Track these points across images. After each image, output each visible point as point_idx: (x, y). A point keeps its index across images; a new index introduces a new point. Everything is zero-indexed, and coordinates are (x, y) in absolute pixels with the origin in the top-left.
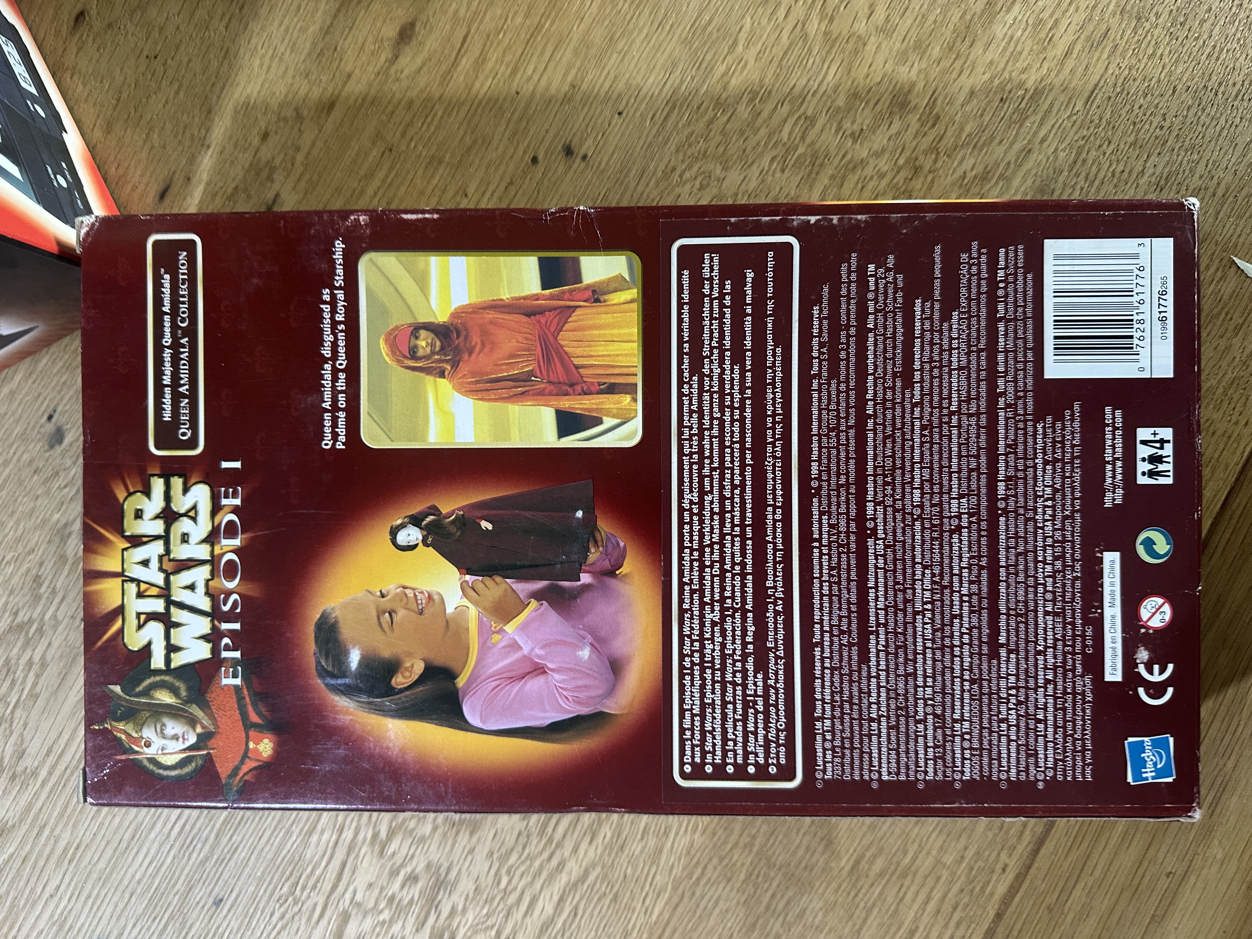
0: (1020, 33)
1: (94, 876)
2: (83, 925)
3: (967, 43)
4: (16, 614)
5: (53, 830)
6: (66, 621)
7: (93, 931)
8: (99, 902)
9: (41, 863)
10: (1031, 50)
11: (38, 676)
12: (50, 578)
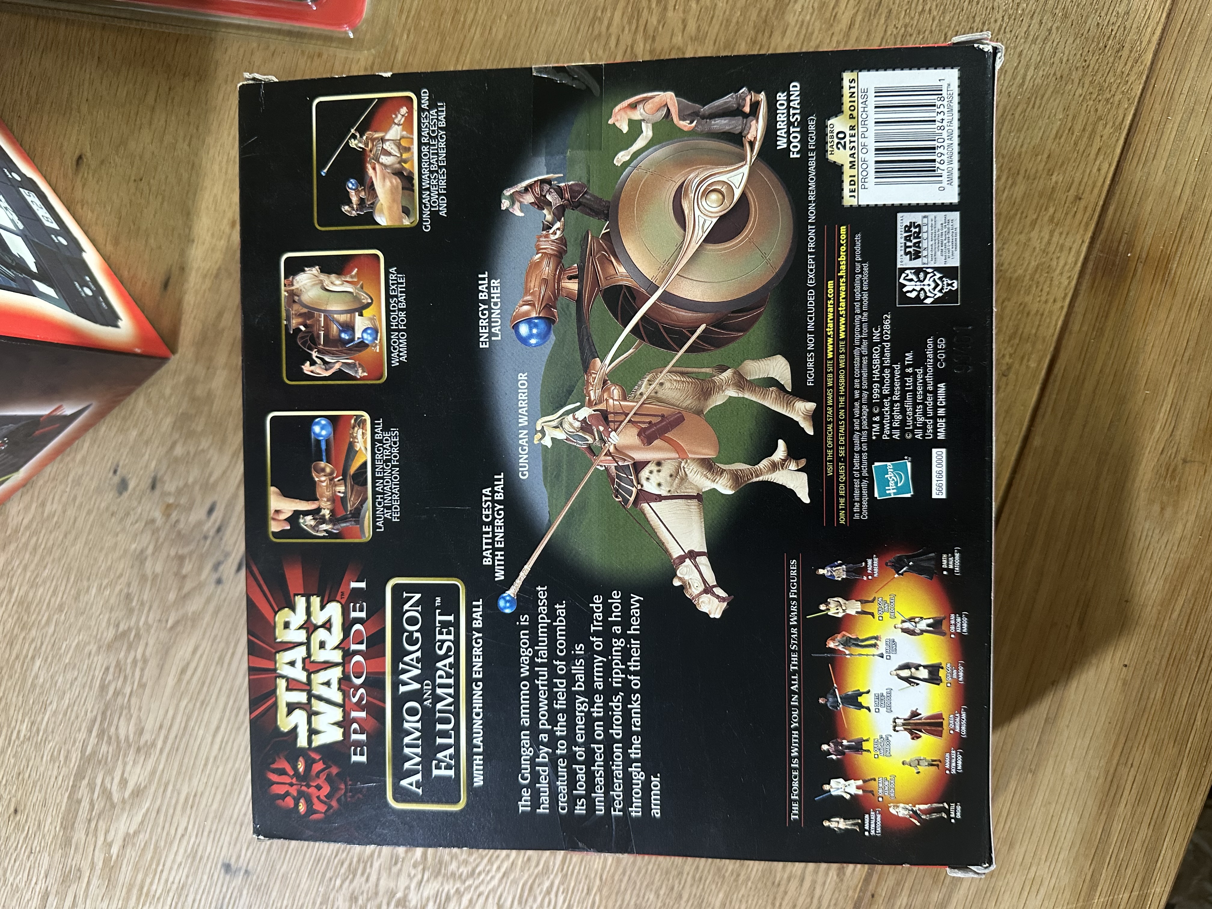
0: (808, 17)
1: (211, 815)
2: (210, 854)
3: (767, 34)
4: (118, 626)
5: (174, 786)
6: (155, 624)
7: (219, 857)
8: (218, 835)
9: (171, 811)
10: (820, 30)
11: (142, 670)
12: (137, 594)
